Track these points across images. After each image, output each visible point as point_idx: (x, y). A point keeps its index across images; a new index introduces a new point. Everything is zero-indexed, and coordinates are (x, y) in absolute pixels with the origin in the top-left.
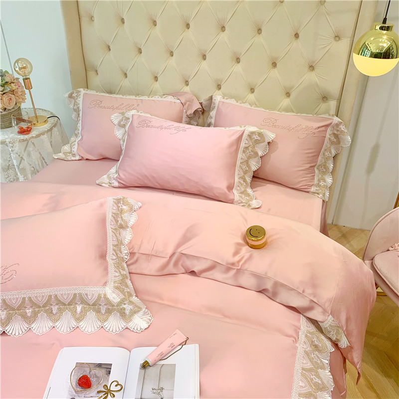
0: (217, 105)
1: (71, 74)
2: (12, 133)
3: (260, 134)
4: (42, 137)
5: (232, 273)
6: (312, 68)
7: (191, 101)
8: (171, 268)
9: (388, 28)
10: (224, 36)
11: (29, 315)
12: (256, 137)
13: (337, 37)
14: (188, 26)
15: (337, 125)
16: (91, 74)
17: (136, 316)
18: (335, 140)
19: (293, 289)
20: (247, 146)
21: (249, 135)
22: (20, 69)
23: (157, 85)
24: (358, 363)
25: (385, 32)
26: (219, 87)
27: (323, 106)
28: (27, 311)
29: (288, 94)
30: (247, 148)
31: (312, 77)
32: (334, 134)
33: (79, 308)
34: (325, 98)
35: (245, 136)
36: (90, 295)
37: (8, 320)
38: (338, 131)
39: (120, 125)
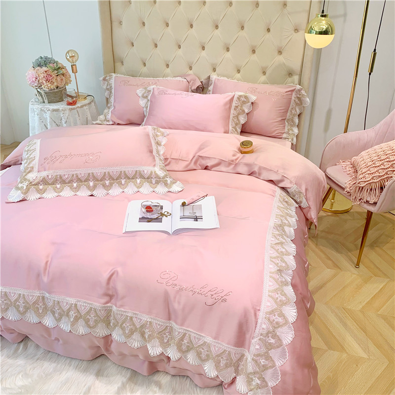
0: (213, 82)
1: (103, 64)
2: (62, 105)
3: (246, 97)
4: (85, 108)
5: (232, 166)
6: (280, 52)
7: (195, 80)
8: (192, 166)
9: (325, 16)
10: (217, 32)
11: (107, 184)
12: (243, 99)
13: (296, 30)
14: (191, 26)
15: (300, 90)
16: (118, 64)
17: (174, 185)
18: (299, 102)
19: (271, 170)
20: (237, 105)
21: (238, 98)
22: (71, 57)
23: (168, 71)
24: (315, 218)
25: (323, 18)
26: (214, 70)
27: (290, 80)
28: (107, 182)
29: (264, 73)
30: (237, 107)
31: (280, 59)
32: (298, 97)
33: (138, 181)
34: (290, 74)
35: (235, 98)
36: (146, 172)
37: (95, 187)
38: (300, 95)
39: (143, 97)
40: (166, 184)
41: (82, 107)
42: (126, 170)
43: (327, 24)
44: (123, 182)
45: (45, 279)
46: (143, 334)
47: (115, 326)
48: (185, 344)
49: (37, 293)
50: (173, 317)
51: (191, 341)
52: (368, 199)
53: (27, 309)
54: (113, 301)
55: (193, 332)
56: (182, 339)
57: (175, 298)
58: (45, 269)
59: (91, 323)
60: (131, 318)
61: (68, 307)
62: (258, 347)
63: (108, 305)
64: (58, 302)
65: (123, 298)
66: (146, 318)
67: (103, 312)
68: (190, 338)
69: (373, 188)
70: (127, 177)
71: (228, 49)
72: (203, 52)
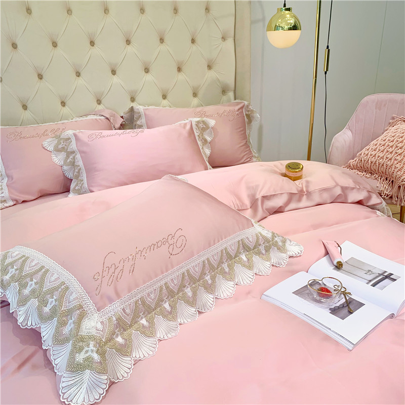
0: (142, 114)
3: (204, 123)
5: (305, 198)
6: (209, 67)
7: (113, 116)
9: (289, 9)
10: (130, 48)
11: (210, 282)
12: (201, 125)
14: (92, 43)
15: (248, 106)
17: (287, 245)
18: (248, 120)
20: (198, 134)
23: (66, 110)
26: (133, 100)
27: (224, 98)
28: (207, 278)
29: (195, 95)
32: (247, 115)
34: (224, 91)
35: (194, 126)
36: (250, 238)
39: (57, 150)
40: (278, 248)
42: (227, 245)
43: (293, 18)
44: (226, 267)
70: (230, 257)
71: (147, 70)
72: (115, 77)
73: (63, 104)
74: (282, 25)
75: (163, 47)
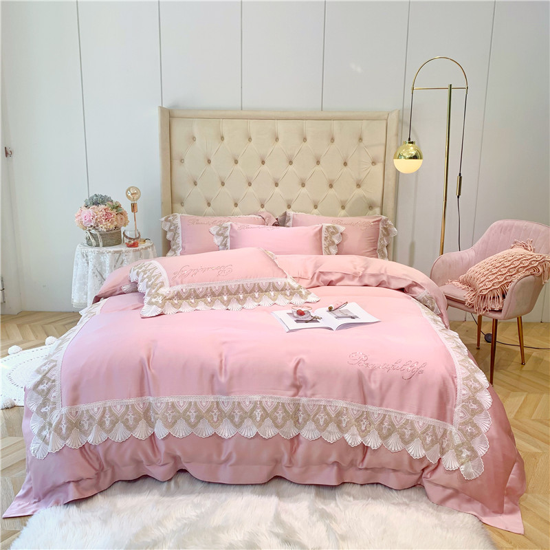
0: (291, 217)
1: (162, 204)
2: (122, 247)
3: (334, 228)
5: (357, 279)
6: (359, 186)
7: (270, 217)
8: (315, 282)
9: (412, 143)
10: (292, 168)
11: (241, 298)
12: (331, 230)
13: (374, 163)
14: (263, 162)
15: (386, 220)
17: (309, 296)
18: (386, 233)
20: (326, 236)
21: (326, 229)
22: (132, 194)
23: (237, 210)
25: (411, 145)
26: (289, 207)
27: (371, 212)
28: (240, 296)
29: (343, 207)
30: (326, 238)
31: (360, 192)
32: (384, 228)
33: (272, 294)
34: (371, 207)
35: (324, 229)
36: (279, 283)
37: (229, 301)
38: (386, 225)
39: (218, 234)
40: (301, 296)
41: (146, 248)
42: (260, 282)
43: (415, 150)
44: (257, 295)
45: (223, 379)
46: (339, 424)
47: (305, 421)
48: (385, 427)
49: (211, 398)
50: (369, 400)
51: (392, 422)
52: (493, 307)
53: (199, 417)
54: (301, 393)
55: (393, 413)
56: (382, 423)
57: (369, 377)
58: (221, 368)
59: (279, 420)
60: (325, 406)
61: (252, 406)
62: (462, 415)
63: (297, 397)
64: (239, 403)
65: (314, 386)
66: (341, 404)
67: (291, 406)
68: (390, 418)
69: (496, 295)
70: (261, 290)
71: (303, 185)
72: (277, 188)
73: (236, 205)
74: (404, 155)
75: (318, 168)
